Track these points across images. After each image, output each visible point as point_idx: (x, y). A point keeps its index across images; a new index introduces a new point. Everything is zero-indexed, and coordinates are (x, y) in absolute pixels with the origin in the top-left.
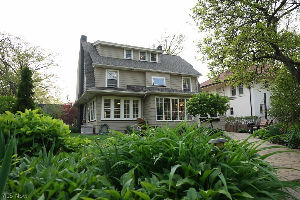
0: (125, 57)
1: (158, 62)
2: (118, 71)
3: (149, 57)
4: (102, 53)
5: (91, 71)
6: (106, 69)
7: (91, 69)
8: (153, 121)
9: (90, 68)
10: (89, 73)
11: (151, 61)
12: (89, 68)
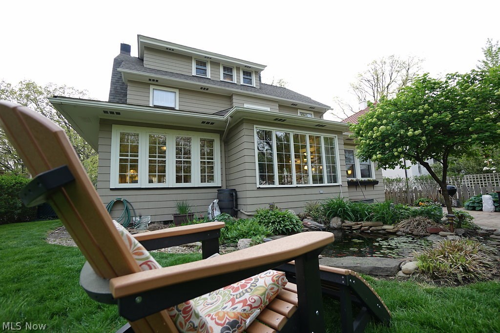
0: (194, 73)
1: (255, 86)
2: (177, 91)
3: (238, 76)
4: (150, 63)
5: (123, 91)
6: (151, 86)
7: (122, 89)
8: (249, 187)
9: (121, 86)
10: (118, 95)
11: (242, 83)
12: (119, 86)
